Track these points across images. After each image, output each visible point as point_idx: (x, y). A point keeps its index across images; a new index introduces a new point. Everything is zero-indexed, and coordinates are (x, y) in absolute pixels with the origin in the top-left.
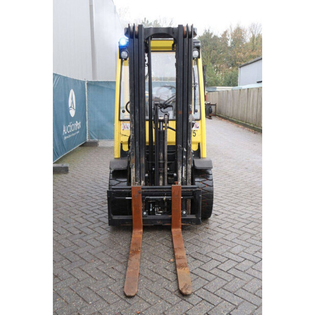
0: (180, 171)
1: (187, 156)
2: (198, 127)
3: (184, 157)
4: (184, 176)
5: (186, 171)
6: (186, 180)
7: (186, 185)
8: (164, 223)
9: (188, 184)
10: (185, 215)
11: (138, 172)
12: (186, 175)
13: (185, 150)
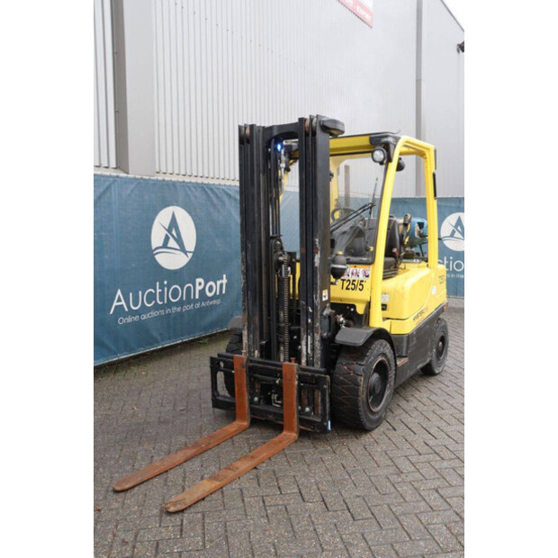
0: (303, 343)
1: (313, 320)
2: (368, 276)
3: (310, 321)
4: (309, 351)
5: (313, 344)
6: (313, 357)
7: (313, 366)
8: (277, 420)
9: (316, 365)
10: (308, 414)
11: (251, 336)
12: (313, 350)
13: (311, 310)
